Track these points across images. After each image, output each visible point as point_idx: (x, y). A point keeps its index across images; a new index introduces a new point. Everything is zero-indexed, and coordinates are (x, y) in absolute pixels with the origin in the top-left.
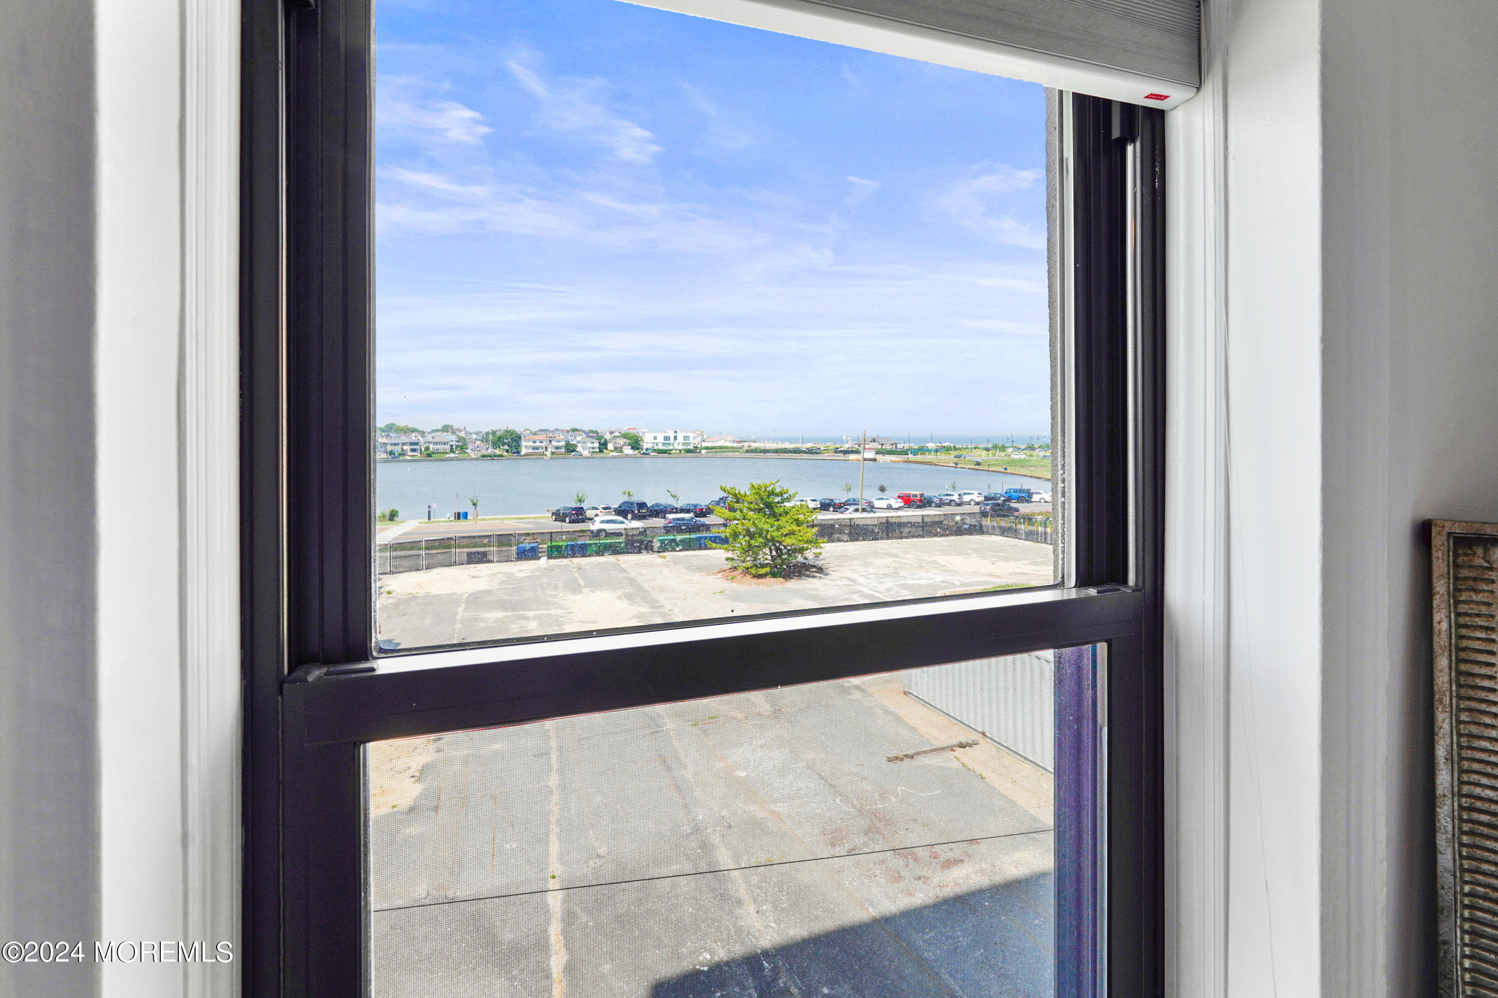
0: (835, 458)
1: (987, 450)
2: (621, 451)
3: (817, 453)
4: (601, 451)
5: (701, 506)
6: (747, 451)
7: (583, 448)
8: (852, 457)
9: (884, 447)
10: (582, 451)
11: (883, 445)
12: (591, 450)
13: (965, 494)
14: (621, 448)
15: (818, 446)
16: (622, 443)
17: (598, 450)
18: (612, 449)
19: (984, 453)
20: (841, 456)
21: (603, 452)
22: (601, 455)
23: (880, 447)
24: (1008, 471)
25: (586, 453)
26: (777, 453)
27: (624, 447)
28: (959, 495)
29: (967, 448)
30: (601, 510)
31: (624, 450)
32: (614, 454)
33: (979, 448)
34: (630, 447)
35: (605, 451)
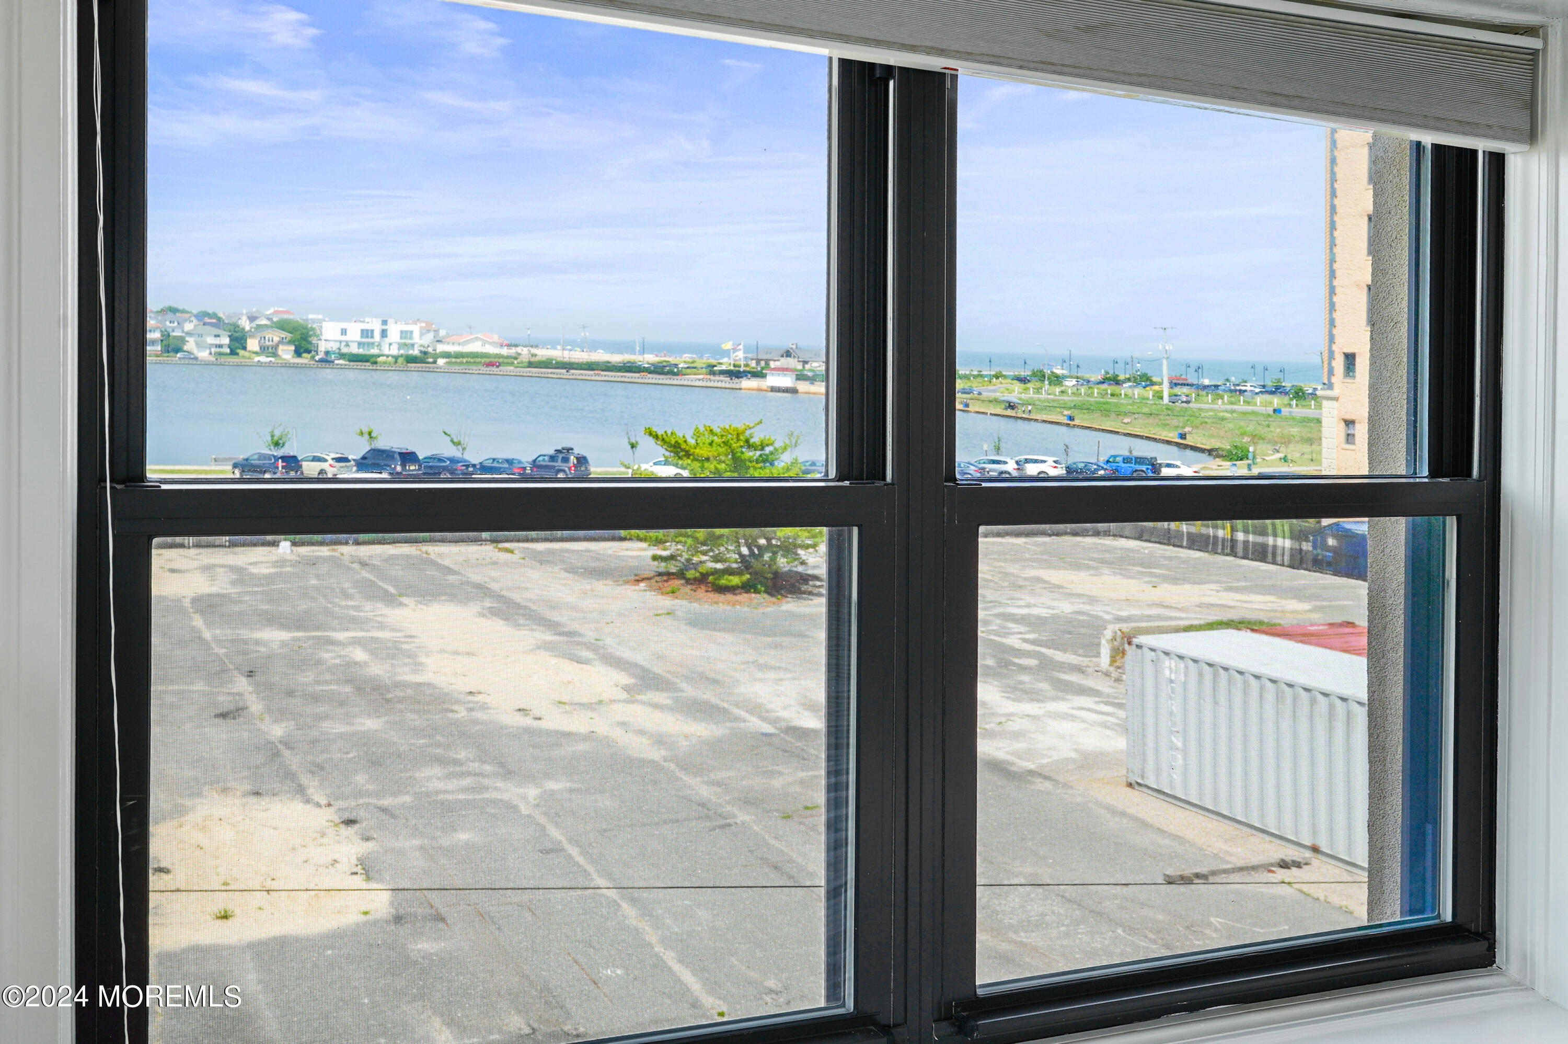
0: (712, 384)
1: (1023, 380)
2: (275, 355)
3: (675, 374)
4: (233, 353)
5: (520, 462)
6: (531, 365)
7: (199, 345)
8: (746, 383)
9: (807, 367)
10: (195, 351)
11: (805, 362)
12: (213, 350)
13: (1027, 461)
14: (276, 347)
15: (672, 360)
16: (276, 339)
17: (228, 351)
18: (257, 349)
19: (1017, 386)
20: (725, 382)
21: (237, 354)
22: (233, 360)
23: (800, 367)
24: (1076, 422)
25: (203, 355)
26: (593, 370)
27: (281, 347)
28: (1017, 463)
29: (981, 376)
30: (331, 462)
31: (280, 352)
32: (263, 359)
33: (1005, 377)
34: (293, 348)
35: (241, 352)
